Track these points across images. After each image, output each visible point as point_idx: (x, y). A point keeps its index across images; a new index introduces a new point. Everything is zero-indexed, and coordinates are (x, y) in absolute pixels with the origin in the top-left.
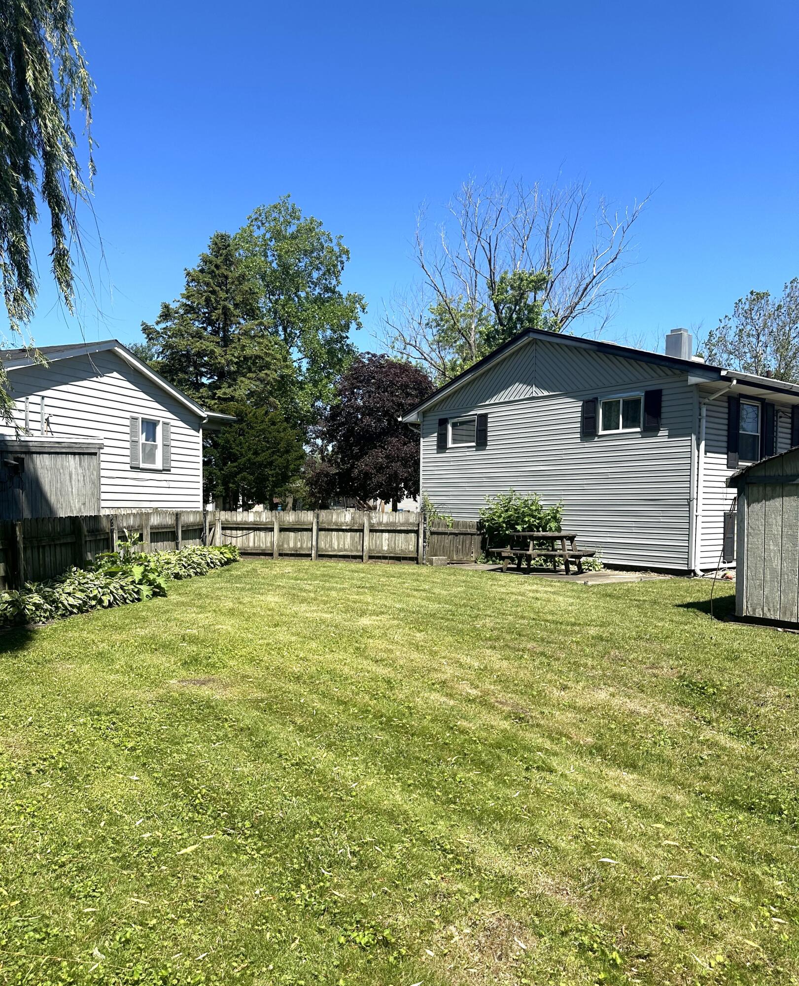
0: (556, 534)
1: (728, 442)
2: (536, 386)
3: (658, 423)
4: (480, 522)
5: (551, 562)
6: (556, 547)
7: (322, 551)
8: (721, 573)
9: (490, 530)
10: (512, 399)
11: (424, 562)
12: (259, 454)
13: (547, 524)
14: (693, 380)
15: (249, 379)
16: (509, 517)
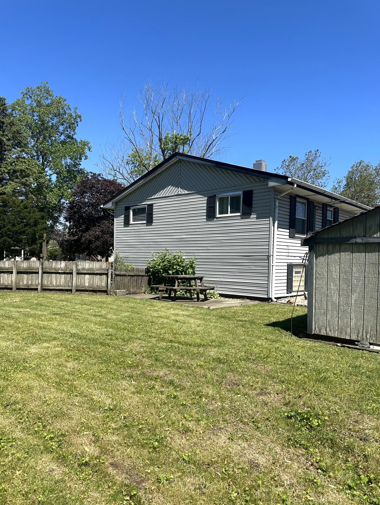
0: (192, 276)
1: (290, 222)
2: (181, 188)
3: (250, 210)
4: (147, 269)
5: (189, 293)
6: (192, 284)
7: (45, 287)
8: (287, 300)
9: (154, 273)
10: (167, 195)
11: (111, 293)
12: (15, 226)
13: (187, 270)
14: (271, 184)
15: (15, 182)
16: (165, 265)
